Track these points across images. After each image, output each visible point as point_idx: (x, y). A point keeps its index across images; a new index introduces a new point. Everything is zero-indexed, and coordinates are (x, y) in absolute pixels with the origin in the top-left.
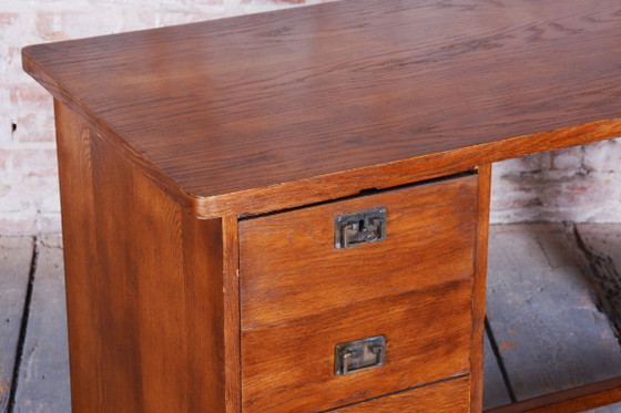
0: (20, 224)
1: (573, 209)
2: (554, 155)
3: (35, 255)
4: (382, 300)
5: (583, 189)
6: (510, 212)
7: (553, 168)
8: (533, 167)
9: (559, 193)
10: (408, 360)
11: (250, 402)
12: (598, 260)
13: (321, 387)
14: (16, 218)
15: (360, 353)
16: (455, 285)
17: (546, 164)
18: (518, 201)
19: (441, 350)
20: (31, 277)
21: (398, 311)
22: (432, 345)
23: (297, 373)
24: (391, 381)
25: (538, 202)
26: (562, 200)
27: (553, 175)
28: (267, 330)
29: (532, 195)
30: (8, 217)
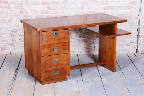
0: (20, 53)
1: (93, 52)
2: (91, 45)
3: (21, 56)
4: (58, 43)
5: (95, 49)
6: (85, 53)
7: (90, 47)
8: (88, 46)
9: (91, 50)
10: (61, 51)
11: (43, 53)
12: (95, 57)
13: (51, 52)
14: (19, 52)
15: (56, 49)
16: (66, 42)
17: (90, 46)
18: (86, 51)
19: (65, 50)
20: (21, 58)
21: (60, 45)
22: (64, 49)
23: (49, 50)
24: (59, 53)
25: (89, 51)
26: (92, 51)
27: (91, 47)
28: (45, 45)
29: (88, 50)
30: (18, 52)
